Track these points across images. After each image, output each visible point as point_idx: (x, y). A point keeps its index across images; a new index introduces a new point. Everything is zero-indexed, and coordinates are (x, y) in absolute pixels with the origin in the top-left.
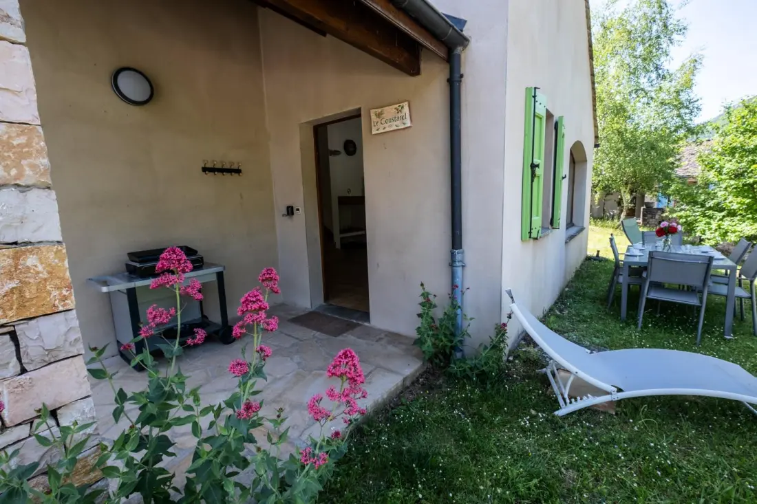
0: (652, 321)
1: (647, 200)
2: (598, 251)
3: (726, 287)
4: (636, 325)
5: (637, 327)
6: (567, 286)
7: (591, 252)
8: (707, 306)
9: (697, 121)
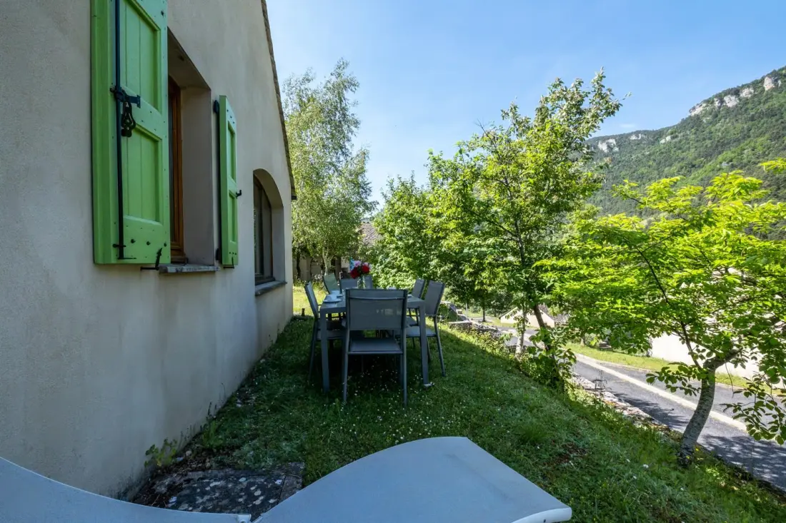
0: (358, 385)
1: (343, 266)
2: (303, 310)
3: (418, 328)
4: (340, 396)
5: (341, 400)
6: (263, 357)
7: (297, 311)
8: (407, 352)
9: (370, 200)
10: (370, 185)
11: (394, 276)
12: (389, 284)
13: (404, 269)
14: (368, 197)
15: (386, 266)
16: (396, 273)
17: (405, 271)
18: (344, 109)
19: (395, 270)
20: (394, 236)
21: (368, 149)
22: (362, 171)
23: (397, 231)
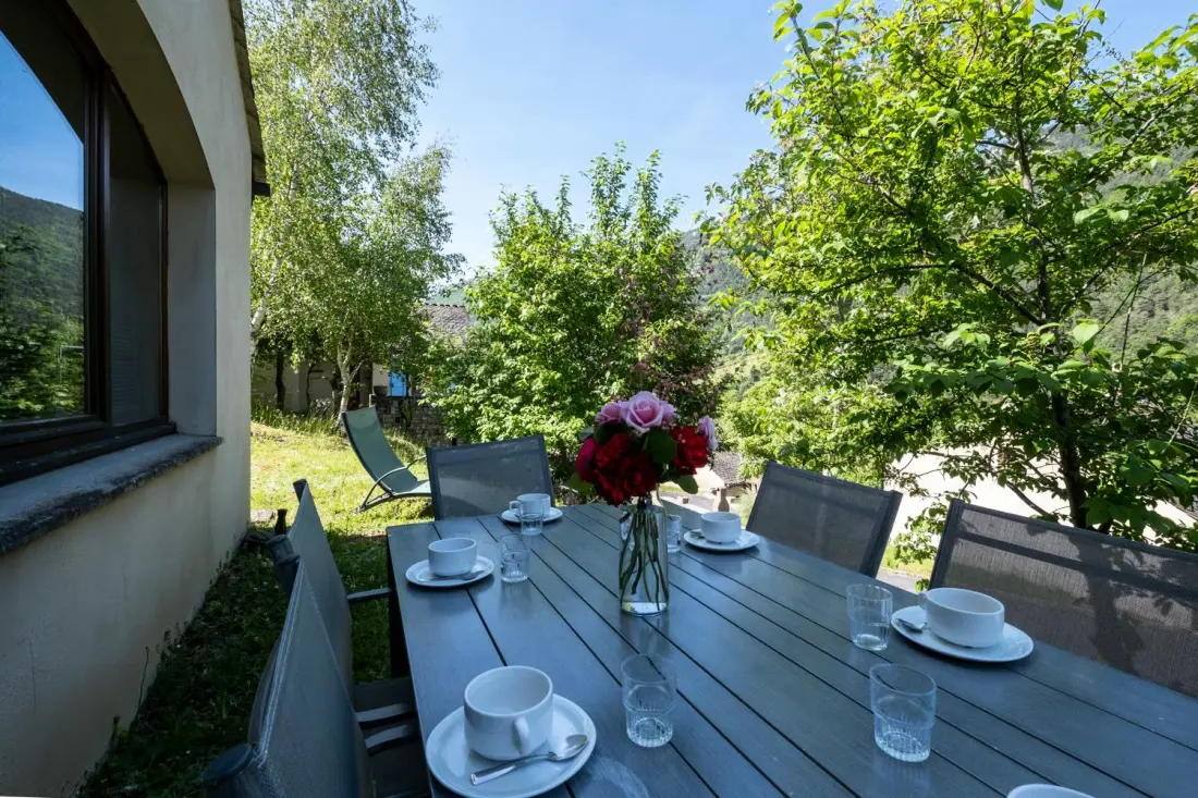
1: (376, 382)
2: (282, 513)
7: (261, 515)
9: (447, 249)
10: (446, 220)
11: (516, 412)
12: (503, 430)
13: (536, 397)
14: (444, 245)
15: (493, 391)
16: (520, 405)
17: (538, 403)
18: (401, 31)
19: (517, 400)
20: (519, 323)
21: (448, 147)
22: (430, 190)
23: (526, 311)
